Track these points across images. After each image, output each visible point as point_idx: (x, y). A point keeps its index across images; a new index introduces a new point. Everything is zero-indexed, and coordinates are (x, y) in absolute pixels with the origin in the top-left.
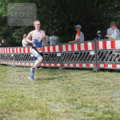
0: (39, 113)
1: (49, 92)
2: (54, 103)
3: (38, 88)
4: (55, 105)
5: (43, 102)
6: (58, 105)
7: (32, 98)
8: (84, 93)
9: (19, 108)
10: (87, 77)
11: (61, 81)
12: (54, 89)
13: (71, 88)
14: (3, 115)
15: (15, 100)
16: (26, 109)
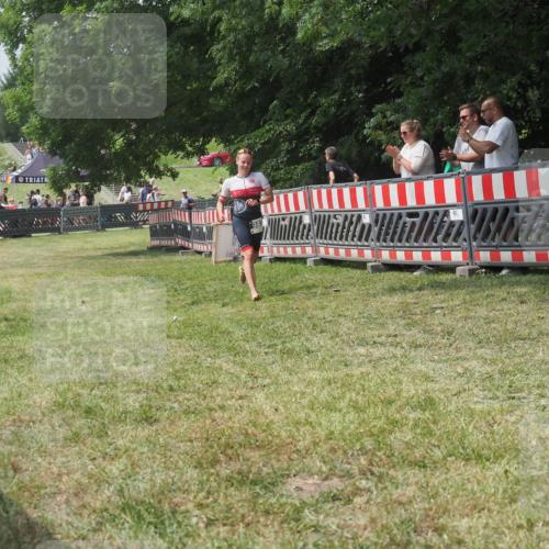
0: (511, 478)
3: (493, 362)
7: (473, 407)
9: (418, 453)
14: (352, 481)
15: (398, 417)
16: (450, 456)
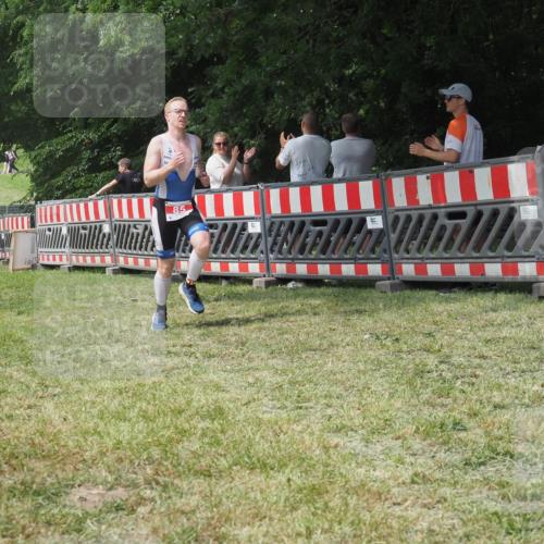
0: (293, 487)
1: (338, 390)
2: (362, 439)
3: (284, 372)
4: (364, 449)
5: (312, 434)
6: (379, 448)
7: (261, 416)
8: (495, 393)
9: (204, 462)
10: (506, 323)
11: (388, 342)
12: (360, 378)
13: (435, 374)
14: (136, 491)
15: (187, 426)
16: (236, 465)
